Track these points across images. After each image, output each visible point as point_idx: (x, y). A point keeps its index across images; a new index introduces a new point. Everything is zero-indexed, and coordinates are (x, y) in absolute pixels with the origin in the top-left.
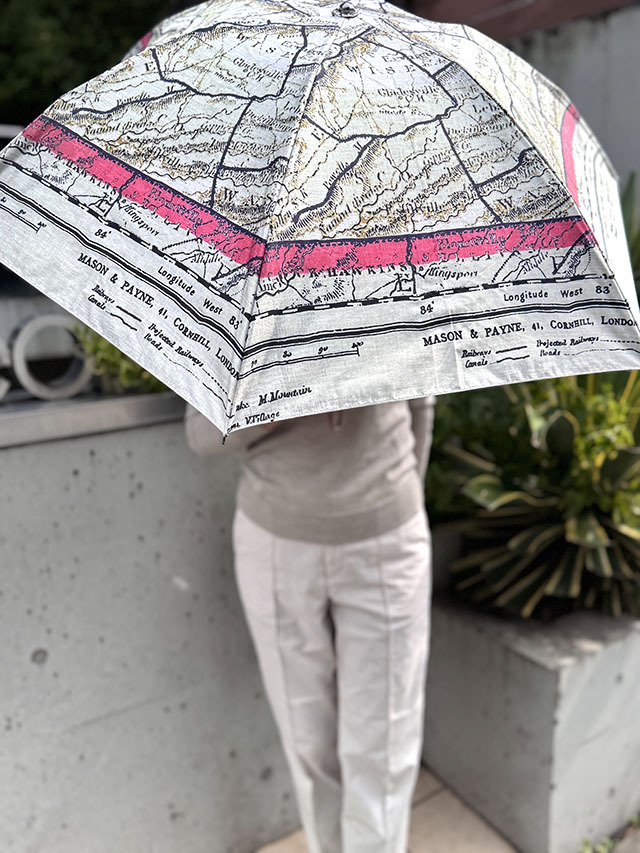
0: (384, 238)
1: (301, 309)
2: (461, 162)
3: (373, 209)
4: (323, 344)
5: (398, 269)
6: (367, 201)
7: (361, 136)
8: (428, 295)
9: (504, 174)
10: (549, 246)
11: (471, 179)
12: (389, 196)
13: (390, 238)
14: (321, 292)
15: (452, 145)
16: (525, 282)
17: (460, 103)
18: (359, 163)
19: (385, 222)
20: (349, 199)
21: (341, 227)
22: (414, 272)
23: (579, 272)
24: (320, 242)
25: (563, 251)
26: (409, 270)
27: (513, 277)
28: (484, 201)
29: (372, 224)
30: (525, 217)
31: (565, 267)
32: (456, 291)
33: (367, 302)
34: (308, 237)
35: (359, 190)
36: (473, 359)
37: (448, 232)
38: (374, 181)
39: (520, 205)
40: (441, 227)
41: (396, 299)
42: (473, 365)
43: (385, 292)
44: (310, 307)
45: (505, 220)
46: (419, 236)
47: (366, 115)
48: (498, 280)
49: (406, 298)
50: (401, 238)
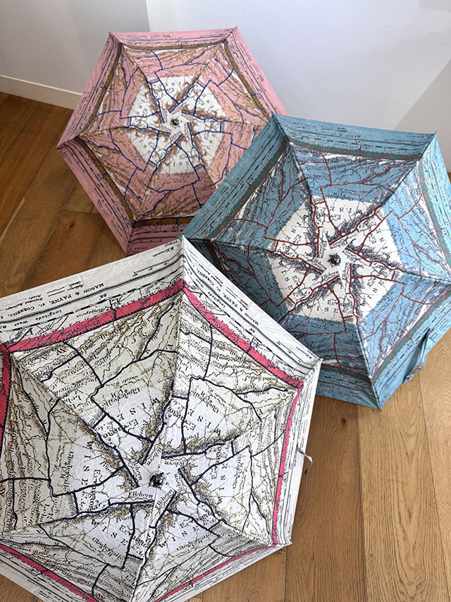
0: (129, 315)
1: (163, 278)
2: (88, 364)
3: (135, 325)
4: (151, 271)
5: (120, 306)
6: (140, 327)
7: (147, 357)
8: (104, 301)
9: (62, 365)
10: (34, 339)
11: (82, 357)
12: (128, 333)
13: (126, 316)
14: (156, 287)
15: (94, 372)
16: (50, 320)
17: (89, 400)
18: (146, 343)
19: (129, 322)
20: (149, 324)
21: (151, 312)
22: (111, 308)
23: (17, 332)
24: (160, 302)
25: (26, 338)
26: (114, 307)
27: (56, 321)
28: (74, 348)
29: (135, 319)
30: (49, 348)
31: (24, 332)
32: (88, 307)
33: (133, 290)
34: (166, 301)
35: (144, 330)
36: (78, 285)
37: (95, 328)
38: (137, 338)
39: (52, 352)
40: (98, 330)
41: (120, 295)
42: (77, 283)
43: (126, 296)
44: (159, 281)
45: (62, 343)
46: (110, 322)
47: (146, 371)
48: (64, 318)
49: (114, 297)
50: (119, 318)
